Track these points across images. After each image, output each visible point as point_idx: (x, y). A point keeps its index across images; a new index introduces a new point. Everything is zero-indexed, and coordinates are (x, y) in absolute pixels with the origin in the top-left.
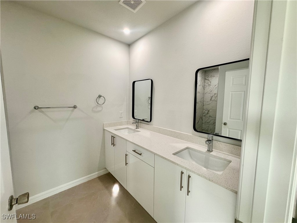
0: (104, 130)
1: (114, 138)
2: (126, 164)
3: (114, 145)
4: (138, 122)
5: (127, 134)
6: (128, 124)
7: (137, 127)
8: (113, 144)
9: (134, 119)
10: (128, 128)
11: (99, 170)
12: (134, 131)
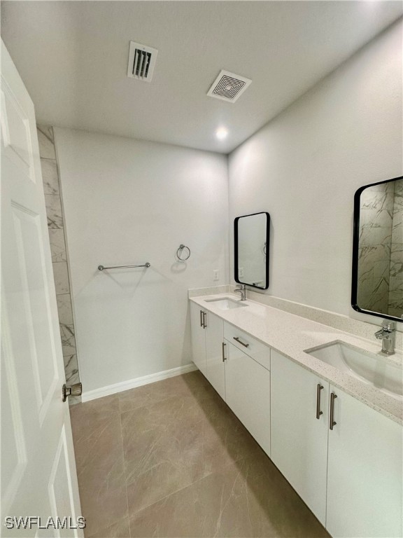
0: (189, 300)
1: (204, 314)
2: (224, 359)
3: (204, 327)
4: (245, 289)
5: (227, 309)
6: (227, 291)
7: (243, 298)
8: (203, 325)
9: (238, 284)
10: (227, 299)
11: (182, 364)
12: (238, 304)
